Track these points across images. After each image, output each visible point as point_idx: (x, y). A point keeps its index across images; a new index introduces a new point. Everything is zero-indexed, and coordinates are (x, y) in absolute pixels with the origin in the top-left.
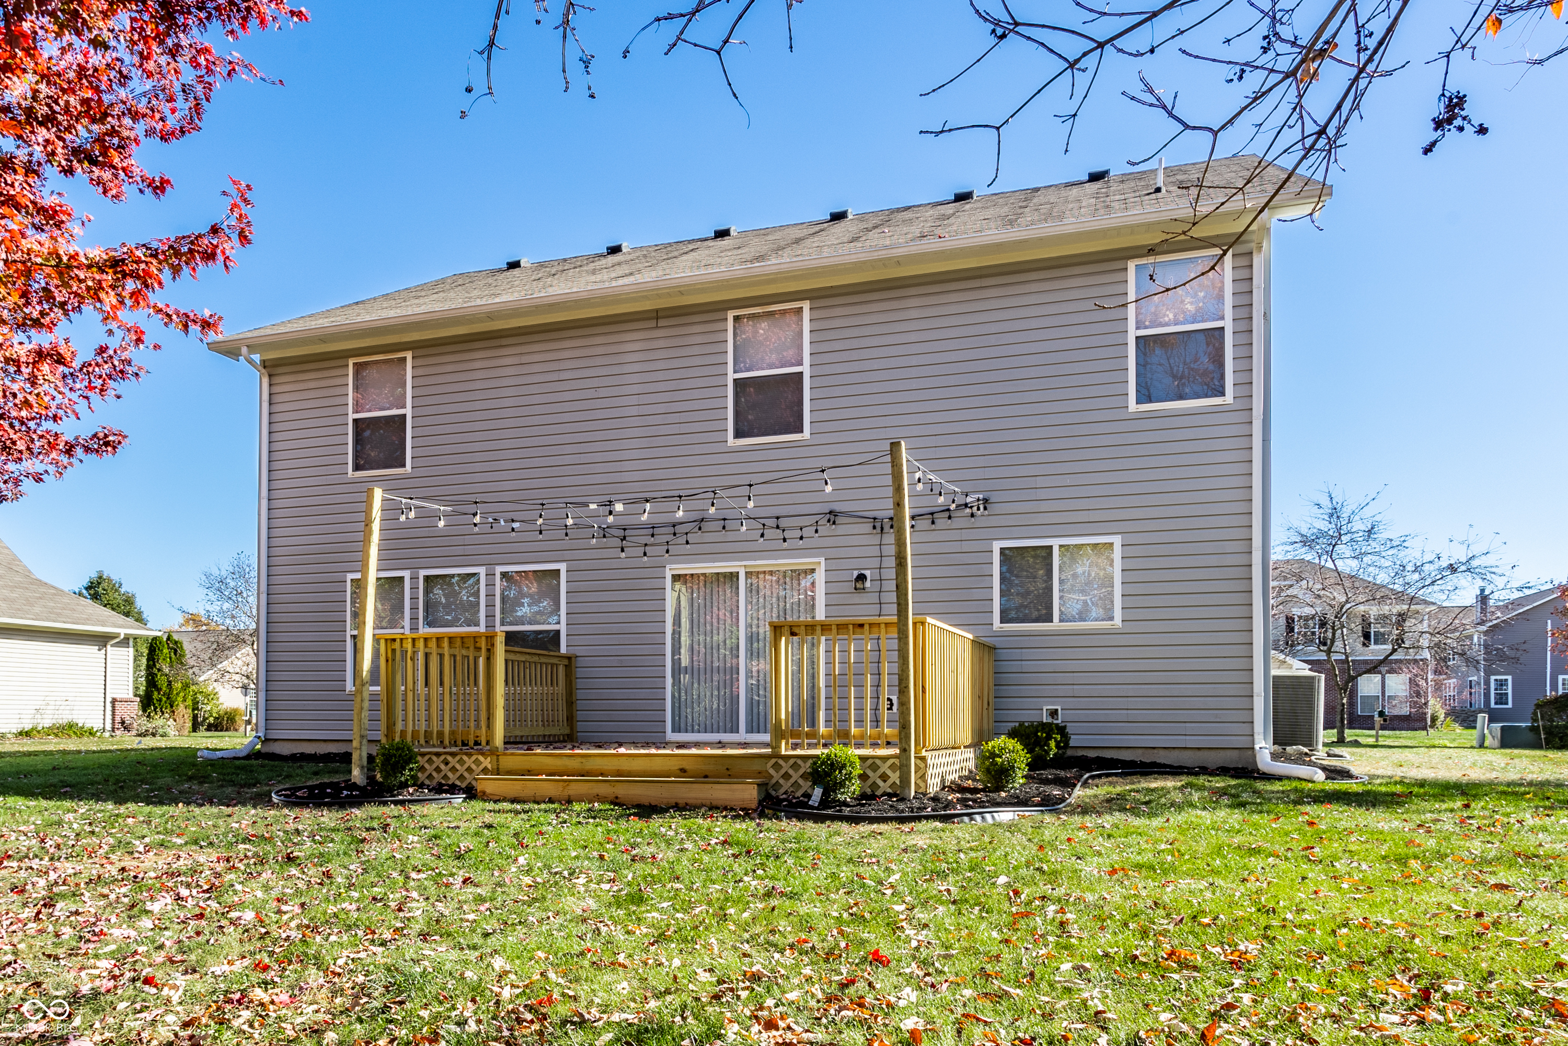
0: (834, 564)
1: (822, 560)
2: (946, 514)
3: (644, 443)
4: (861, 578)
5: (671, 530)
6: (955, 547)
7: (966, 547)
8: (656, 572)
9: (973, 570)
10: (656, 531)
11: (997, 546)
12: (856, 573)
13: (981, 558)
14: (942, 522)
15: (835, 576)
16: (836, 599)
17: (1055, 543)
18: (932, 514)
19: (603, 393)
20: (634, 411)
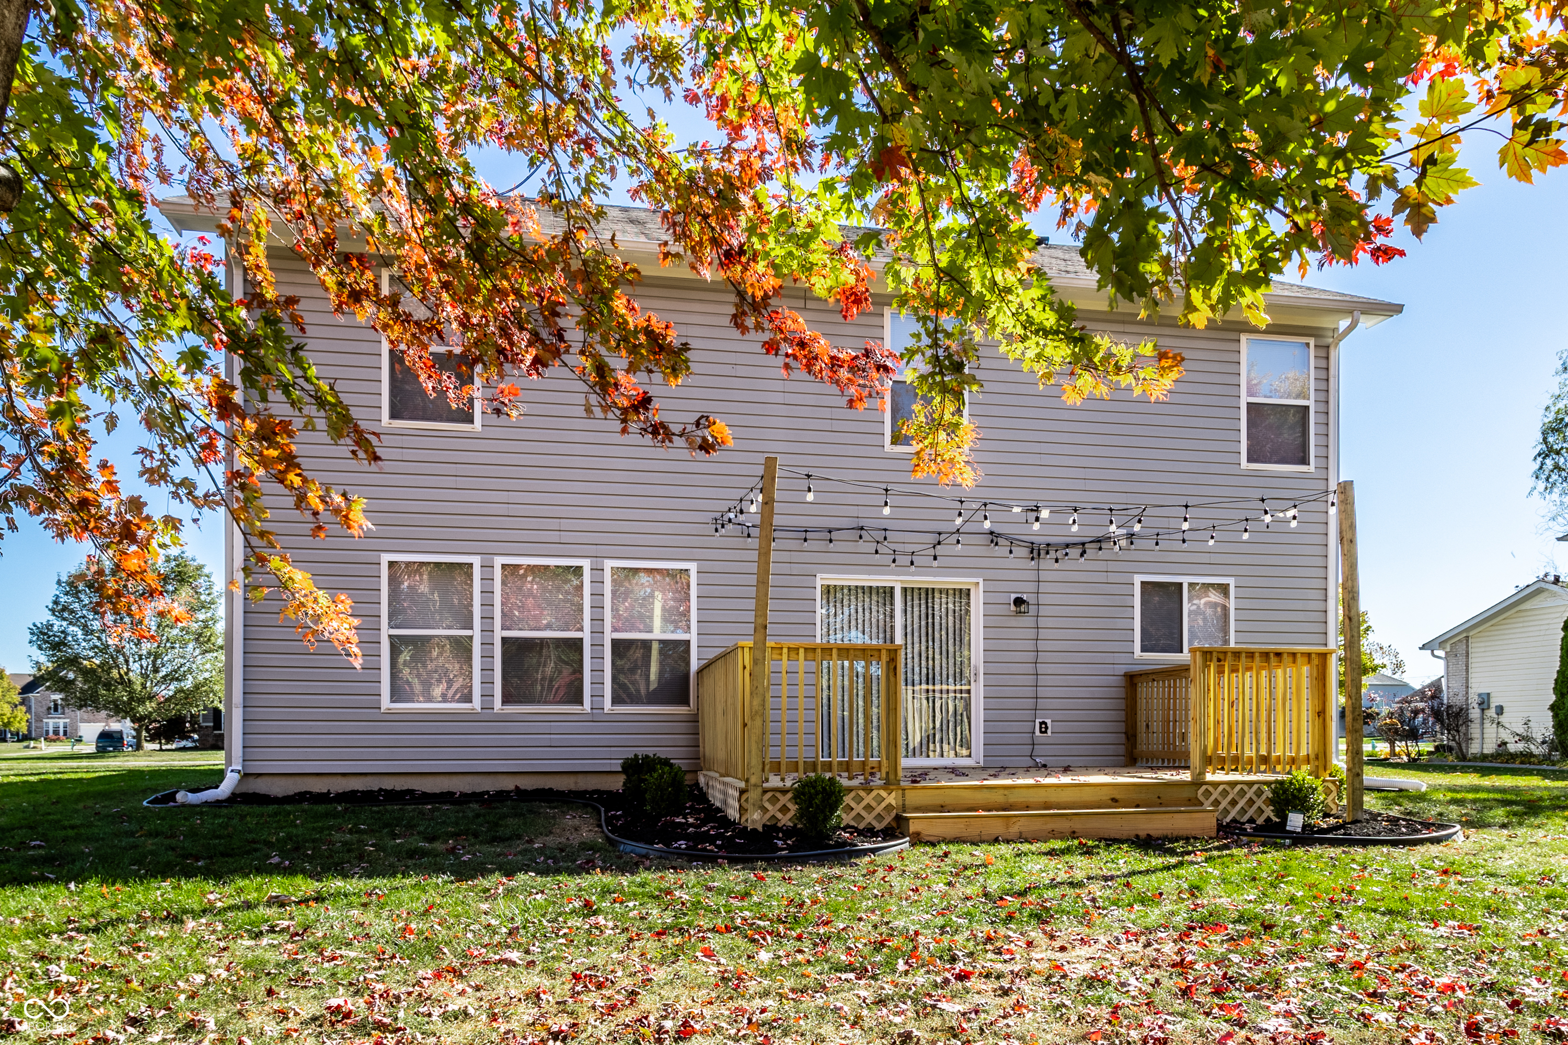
0: (993, 586)
1: (981, 581)
2: (1097, 545)
3: (791, 435)
4: (1019, 602)
5: (828, 536)
6: (1102, 577)
7: (1112, 578)
8: (807, 581)
9: (1117, 601)
10: (809, 535)
11: (1138, 579)
12: (1013, 596)
13: (1124, 589)
14: (1091, 552)
15: (994, 598)
16: (993, 621)
17: (1185, 580)
18: (1083, 544)
19: (741, 371)
20: (779, 398)
